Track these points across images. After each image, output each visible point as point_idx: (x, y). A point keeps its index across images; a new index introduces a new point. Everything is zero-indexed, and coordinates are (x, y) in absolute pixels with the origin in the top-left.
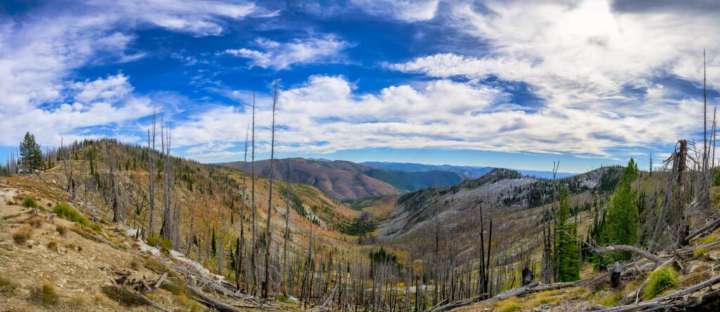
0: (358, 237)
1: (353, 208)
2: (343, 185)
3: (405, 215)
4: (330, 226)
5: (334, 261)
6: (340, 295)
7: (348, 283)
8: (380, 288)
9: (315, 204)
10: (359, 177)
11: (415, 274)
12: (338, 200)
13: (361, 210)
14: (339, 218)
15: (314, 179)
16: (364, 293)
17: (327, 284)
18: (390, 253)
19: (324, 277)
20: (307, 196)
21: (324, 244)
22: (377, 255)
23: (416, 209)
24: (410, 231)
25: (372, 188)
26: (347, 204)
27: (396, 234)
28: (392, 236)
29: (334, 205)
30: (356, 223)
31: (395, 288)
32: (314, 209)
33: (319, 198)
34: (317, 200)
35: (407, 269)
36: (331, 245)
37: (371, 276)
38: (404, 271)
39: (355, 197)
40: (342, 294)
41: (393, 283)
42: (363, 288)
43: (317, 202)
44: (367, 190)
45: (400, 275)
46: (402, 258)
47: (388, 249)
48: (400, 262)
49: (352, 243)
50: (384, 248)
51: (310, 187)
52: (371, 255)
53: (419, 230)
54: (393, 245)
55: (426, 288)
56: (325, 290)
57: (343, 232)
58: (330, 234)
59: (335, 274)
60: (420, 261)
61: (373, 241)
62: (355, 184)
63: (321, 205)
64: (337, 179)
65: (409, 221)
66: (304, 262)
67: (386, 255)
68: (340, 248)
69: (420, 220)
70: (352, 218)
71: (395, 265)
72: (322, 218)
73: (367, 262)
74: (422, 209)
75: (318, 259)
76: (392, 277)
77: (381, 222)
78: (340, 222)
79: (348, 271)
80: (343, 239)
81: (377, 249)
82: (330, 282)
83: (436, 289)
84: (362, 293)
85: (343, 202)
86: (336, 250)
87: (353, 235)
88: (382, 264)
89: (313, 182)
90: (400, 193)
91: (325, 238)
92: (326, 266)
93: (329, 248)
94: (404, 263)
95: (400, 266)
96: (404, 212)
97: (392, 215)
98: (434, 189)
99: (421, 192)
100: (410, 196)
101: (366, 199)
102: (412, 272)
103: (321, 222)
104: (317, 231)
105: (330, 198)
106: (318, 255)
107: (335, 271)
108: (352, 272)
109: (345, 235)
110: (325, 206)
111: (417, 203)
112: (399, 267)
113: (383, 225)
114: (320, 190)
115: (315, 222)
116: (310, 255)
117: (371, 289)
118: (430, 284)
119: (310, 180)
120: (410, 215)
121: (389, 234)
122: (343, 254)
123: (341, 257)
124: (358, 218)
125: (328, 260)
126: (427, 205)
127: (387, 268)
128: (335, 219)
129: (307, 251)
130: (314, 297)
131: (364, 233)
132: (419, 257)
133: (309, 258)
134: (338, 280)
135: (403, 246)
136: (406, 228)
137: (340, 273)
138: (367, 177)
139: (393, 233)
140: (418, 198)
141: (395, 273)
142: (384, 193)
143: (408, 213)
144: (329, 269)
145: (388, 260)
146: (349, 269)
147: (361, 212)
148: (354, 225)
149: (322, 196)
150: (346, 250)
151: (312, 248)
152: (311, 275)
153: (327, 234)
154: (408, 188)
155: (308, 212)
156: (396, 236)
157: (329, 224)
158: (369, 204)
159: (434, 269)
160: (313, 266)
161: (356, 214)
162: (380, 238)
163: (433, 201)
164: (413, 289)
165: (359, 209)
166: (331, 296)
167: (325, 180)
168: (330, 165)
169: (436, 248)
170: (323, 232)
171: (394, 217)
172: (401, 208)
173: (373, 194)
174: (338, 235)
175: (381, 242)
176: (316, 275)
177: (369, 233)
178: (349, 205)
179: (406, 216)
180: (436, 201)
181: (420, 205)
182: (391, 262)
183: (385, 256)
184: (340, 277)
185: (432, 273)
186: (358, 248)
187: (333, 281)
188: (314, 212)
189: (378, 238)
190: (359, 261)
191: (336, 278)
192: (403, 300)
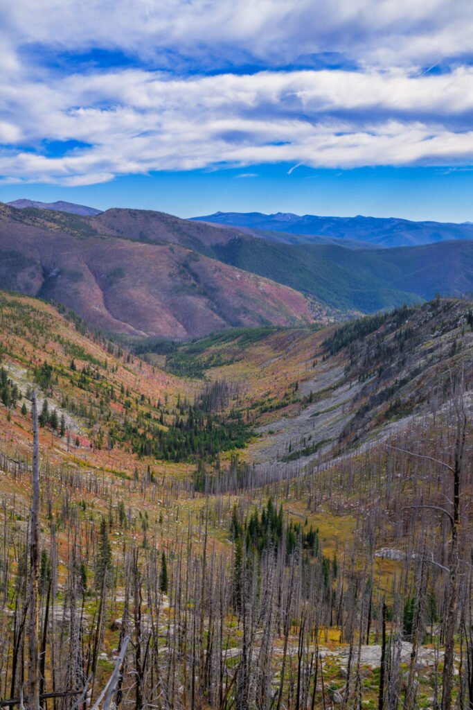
0: (194, 467)
1: (175, 369)
2: (139, 294)
3: (346, 393)
4: (101, 433)
5: (116, 554)
6: (140, 677)
7: (163, 628)
8: (265, 645)
9: (45, 358)
10: (193, 265)
11: (376, 601)
12: (124, 344)
13: (201, 376)
14: (128, 405)
15: (39, 274)
16: (215, 664)
17: (95, 639)
18: (297, 521)
19: (85, 613)
20: (17, 332)
21: (81, 497)
22: (253, 525)
23: (384, 374)
24: (363, 448)
25: (235, 303)
26: (154, 357)
27: (316, 456)
28: (304, 462)
29: (110, 360)
30: (185, 419)
31: (312, 648)
32: (44, 376)
33: (58, 339)
34: (52, 345)
35: (353, 577)
36: (105, 497)
37: (237, 602)
38: (341, 585)
39: (180, 333)
40: (147, 674)
41: (307, 631)
42: (209, 648)
43: (53, 353)
44: (219, 307)
45: (330, 598)
46: (335, 538)
47: (289, 507)
48: (327, 552)
49: (173, 488)
50: (277, 504)
51: (24, 301)
52: (235, 529)
53: (394, 443)
54: (307, 495)
55: (413, 655)
56: (91, 662)
57: (143, 452)
58: (97, 459)
59: (121, 599)
60: (395, 553)
61: (242, 479)
62: (177, 290)
63: (66, 364)
64: (118, 273)
65: (360, 415)
66: (15, 565)
67: (285, 526)
68: (134, 506)
69: (397, 411)
70: (173, 402)
71: (313, 561)
72: (72, 408)
73: (222, 551)
74: (404, 374)
75: (63, 549)
76: (302, 605)
77: (266, 416)
78: (132, 419)
79: (164, 588)
80: (143, 474)
81: (254, 506)
82: (107, 631)
83: (448, 660)
84: (207, 667)
85: (140, 350)
86: (122, 516)
87: (177, 460)
88: (271, 559)
89: (37, 284)
90: (331, 319)
91: (86, 475)
92: (91, 573)
93: (100, 510)
94: (341, 556)
95: (329, 569)
96: (341, 384)
97: (303, 394)
98: (448, 308)
99: (401, 315)
100: (363, 329)
101: (216, 338)
102: (368, 590)
103: (69, 420)
104: (57, 453)
105: (97, 337)
106: (61, 536)
107: (121, 590)
108: (174, 590)
109: (149, 461)
110: (80, 365)
111: (390, 352)
112: (325, 572)
113: (274, 426)
114: (61, 311)
115: (48, 421)
116: (36, 538)
117: (235, 651)
118: (427, 639)
119: (23, 276)
120: (364, 392)
121: (293, 457)
122: (145, 527)
123: (138, 538)
124: (192, 402)
125: (95, 551)
126: (422, 362)
127: (286, 571)
128: (115, 408)
129: (23, 525)
130: (54, 696)
131: (210, 453)
132: (392, 539)
133: (34, 548)
134: (132, 622)
135: (342, 499)
136: (348, 438)
137: (137, 595)
138: (220, 264)
139: (307, 453)
140: (392, 336)
141: (313, 592)
142: (278, 320)
143: (356, 387)
144: (101, 584)
145: (291, 544)
146: (164, 578)
147: (200, 382)
148: (179, 425)
149: (69, 333)
150: (154, 514)
151: (42, 513)
152: (41, 611)
153: (91, 459)
154: (358, 302)
155: (22, 390)
156: (317, 463)
157: (97, 427)
158: (225, 357)
159: (440, 584)
160: (47, 577)
161: (187, 390)
162: (262, 468)
163: (446, 347)
164: (371, 655)
165: (196, 372)
166: (111, 684)
167: (76, 276)
168: (94, 224)
169: (450, 512)
170: (79, 454)
171: (310, 400)
172: (336, 370)
173: (237, 324)
174: (128, 462)
175: (267, 483)
176: (58, 611)
177: (228, 454)
178: (161, 360)
179: (352, 394)
180: (455, 350)
181: (397, 359)
182: (301, 552)
183: (280, 533)
184: (138, 611)
185: (432, 602)
186: (193, 504)
187: (114, 627)
188: (44, 387)
189: (258, 467)
190: (198, 550)
191: (126, 615)
192: (338, 697)
